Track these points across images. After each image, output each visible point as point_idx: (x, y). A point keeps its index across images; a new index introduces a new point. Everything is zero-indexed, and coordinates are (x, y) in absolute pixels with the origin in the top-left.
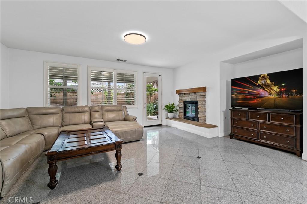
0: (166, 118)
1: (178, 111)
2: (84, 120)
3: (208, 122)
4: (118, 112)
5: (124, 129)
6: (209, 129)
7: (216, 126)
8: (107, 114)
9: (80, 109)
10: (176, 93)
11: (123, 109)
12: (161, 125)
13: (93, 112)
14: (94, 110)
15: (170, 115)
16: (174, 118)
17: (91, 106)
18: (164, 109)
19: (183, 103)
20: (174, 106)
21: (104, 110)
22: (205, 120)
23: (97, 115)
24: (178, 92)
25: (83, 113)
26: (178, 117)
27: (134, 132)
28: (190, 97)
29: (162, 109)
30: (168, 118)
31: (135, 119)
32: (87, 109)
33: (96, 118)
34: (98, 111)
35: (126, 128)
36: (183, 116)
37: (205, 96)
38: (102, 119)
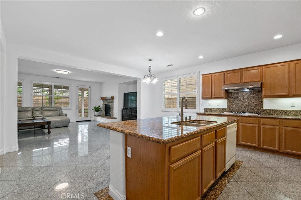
0: (94, 116)
1: (102, 110)
2: (28, 116)
3: (114, 117)
4: (54, 111)
5: (57, 120)
6: (111, 120)
7: (117, 118)
8: (45, 112)
9: (24, 109)
10: (101, 99)
11: (59, 109)
12: (90, 121)
13: (34, 111)
14: (35, 110)
15: (96, 113)
16: (99, 116)
17: (33, 108)
18: (93, 110)
19: (104, 106)
20: (100, 107)
21: (43, 110)
22: (113, 115)
23: (38, 113)
24: (102, 98)
25: (27, 112)
26: (102, 115)
27: (63, 121)
28: (107, 102)
29: (91, 110)
30: (95, 116)
31: (66, 115)
32: (29, 109)
33: (37, 115)
34: (39, 111)
35: (58, 119)
36: (104, 114)
37: (113, 101)
38: (42, 115)
